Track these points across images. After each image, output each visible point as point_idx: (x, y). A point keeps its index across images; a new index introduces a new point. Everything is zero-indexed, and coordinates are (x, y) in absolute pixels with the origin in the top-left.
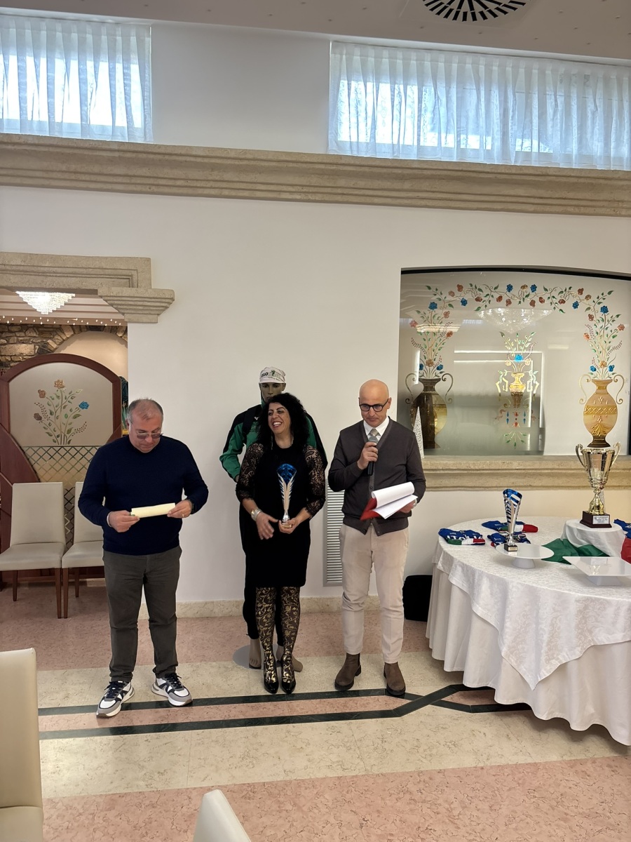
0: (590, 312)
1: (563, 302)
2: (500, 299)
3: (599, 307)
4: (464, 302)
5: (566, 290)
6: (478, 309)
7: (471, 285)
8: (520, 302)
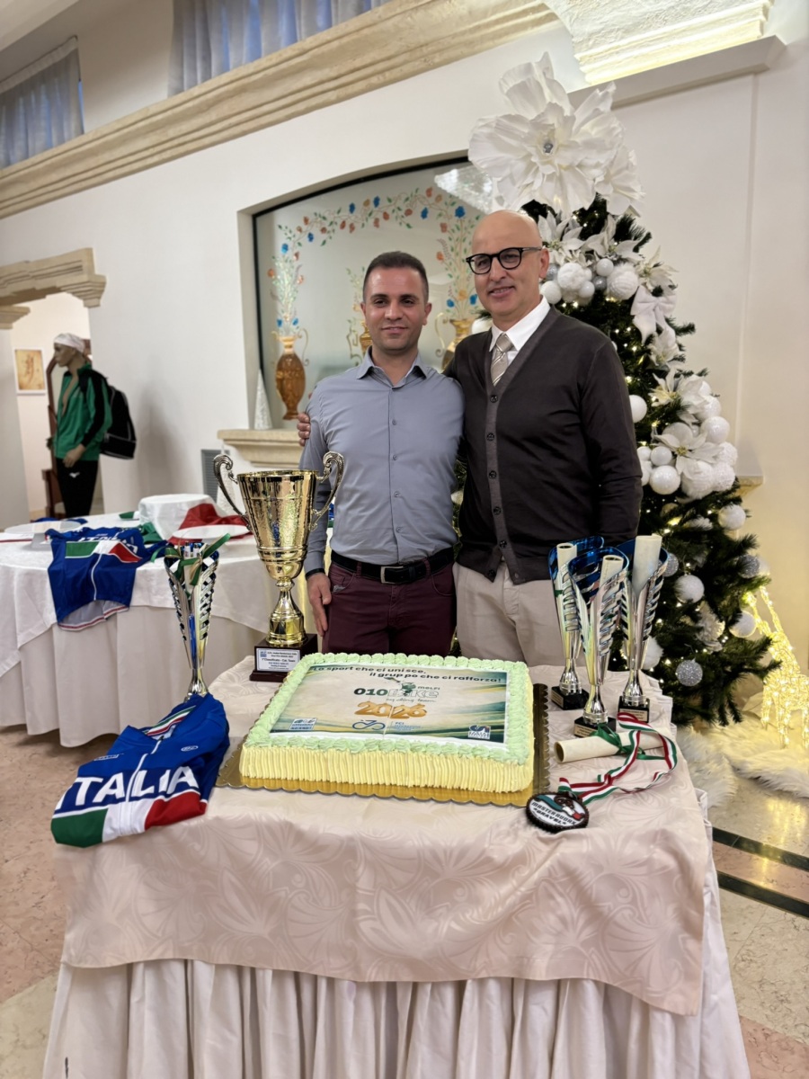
0: (442, 220)
1: (409, 212)
2: (343, 226)
3: (452, 210)
4: (311, 237)
5: (412, 195)
6: (324, 243)
7: (316, 214)
8: (363, 225)
